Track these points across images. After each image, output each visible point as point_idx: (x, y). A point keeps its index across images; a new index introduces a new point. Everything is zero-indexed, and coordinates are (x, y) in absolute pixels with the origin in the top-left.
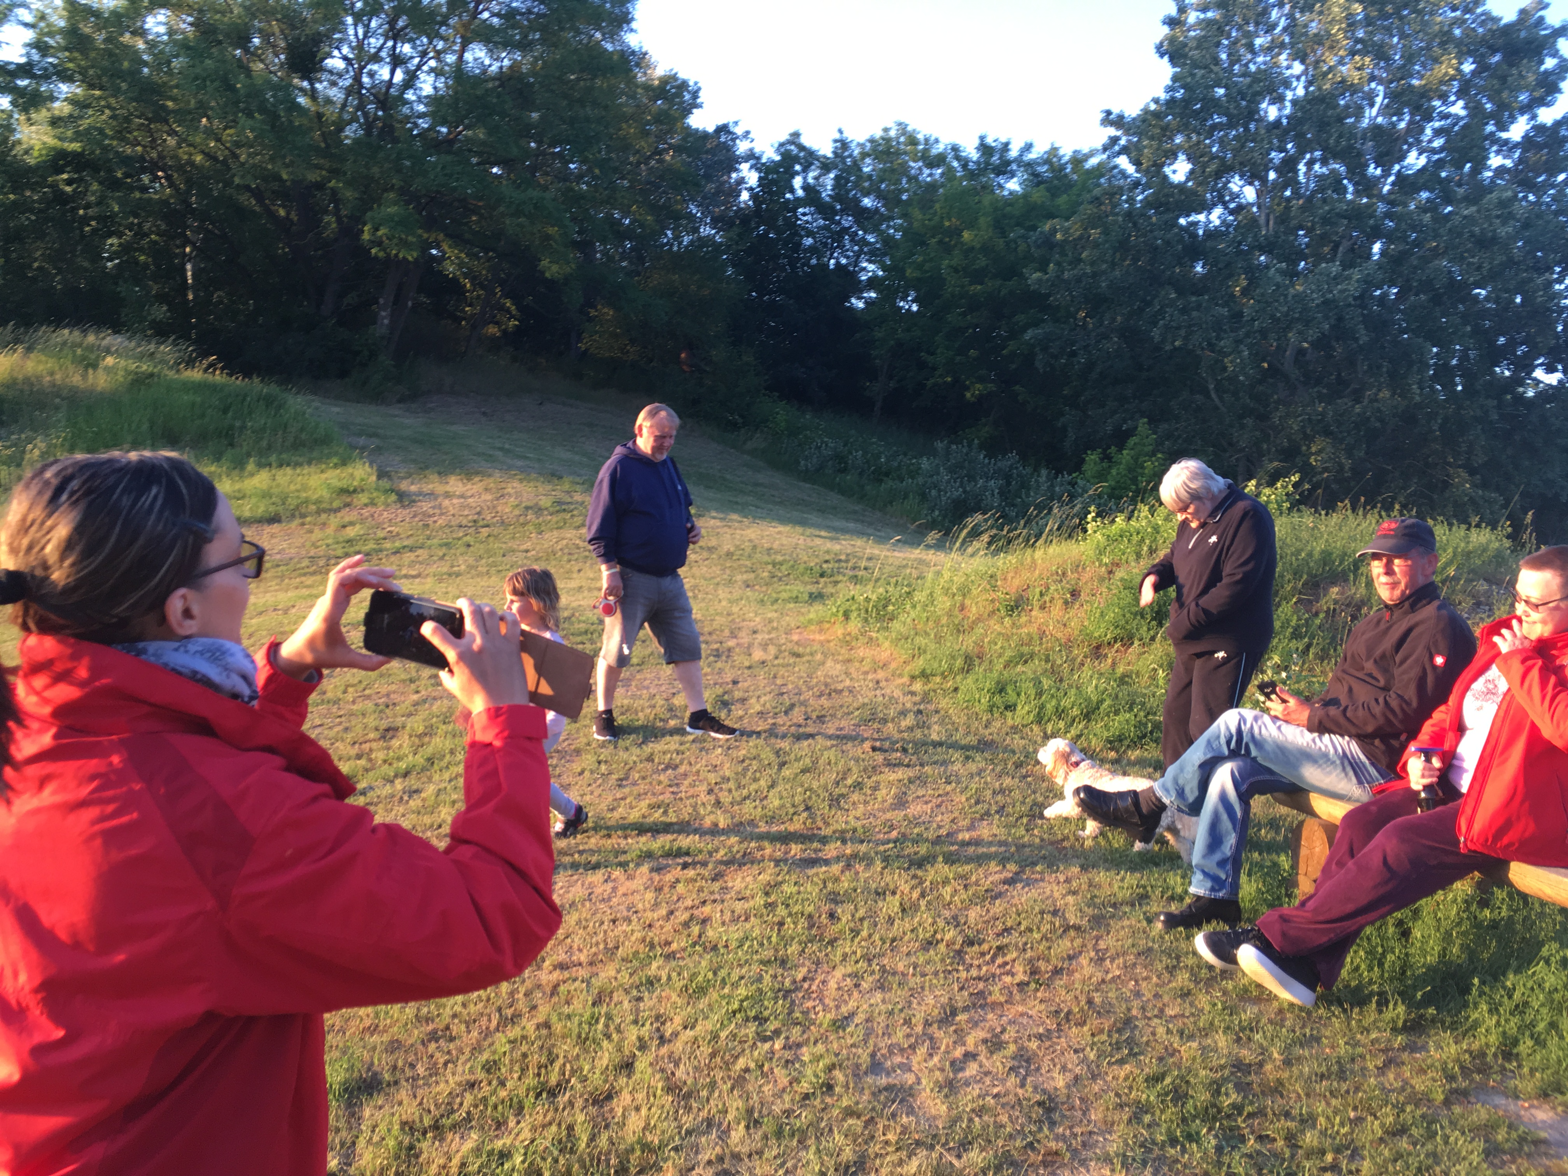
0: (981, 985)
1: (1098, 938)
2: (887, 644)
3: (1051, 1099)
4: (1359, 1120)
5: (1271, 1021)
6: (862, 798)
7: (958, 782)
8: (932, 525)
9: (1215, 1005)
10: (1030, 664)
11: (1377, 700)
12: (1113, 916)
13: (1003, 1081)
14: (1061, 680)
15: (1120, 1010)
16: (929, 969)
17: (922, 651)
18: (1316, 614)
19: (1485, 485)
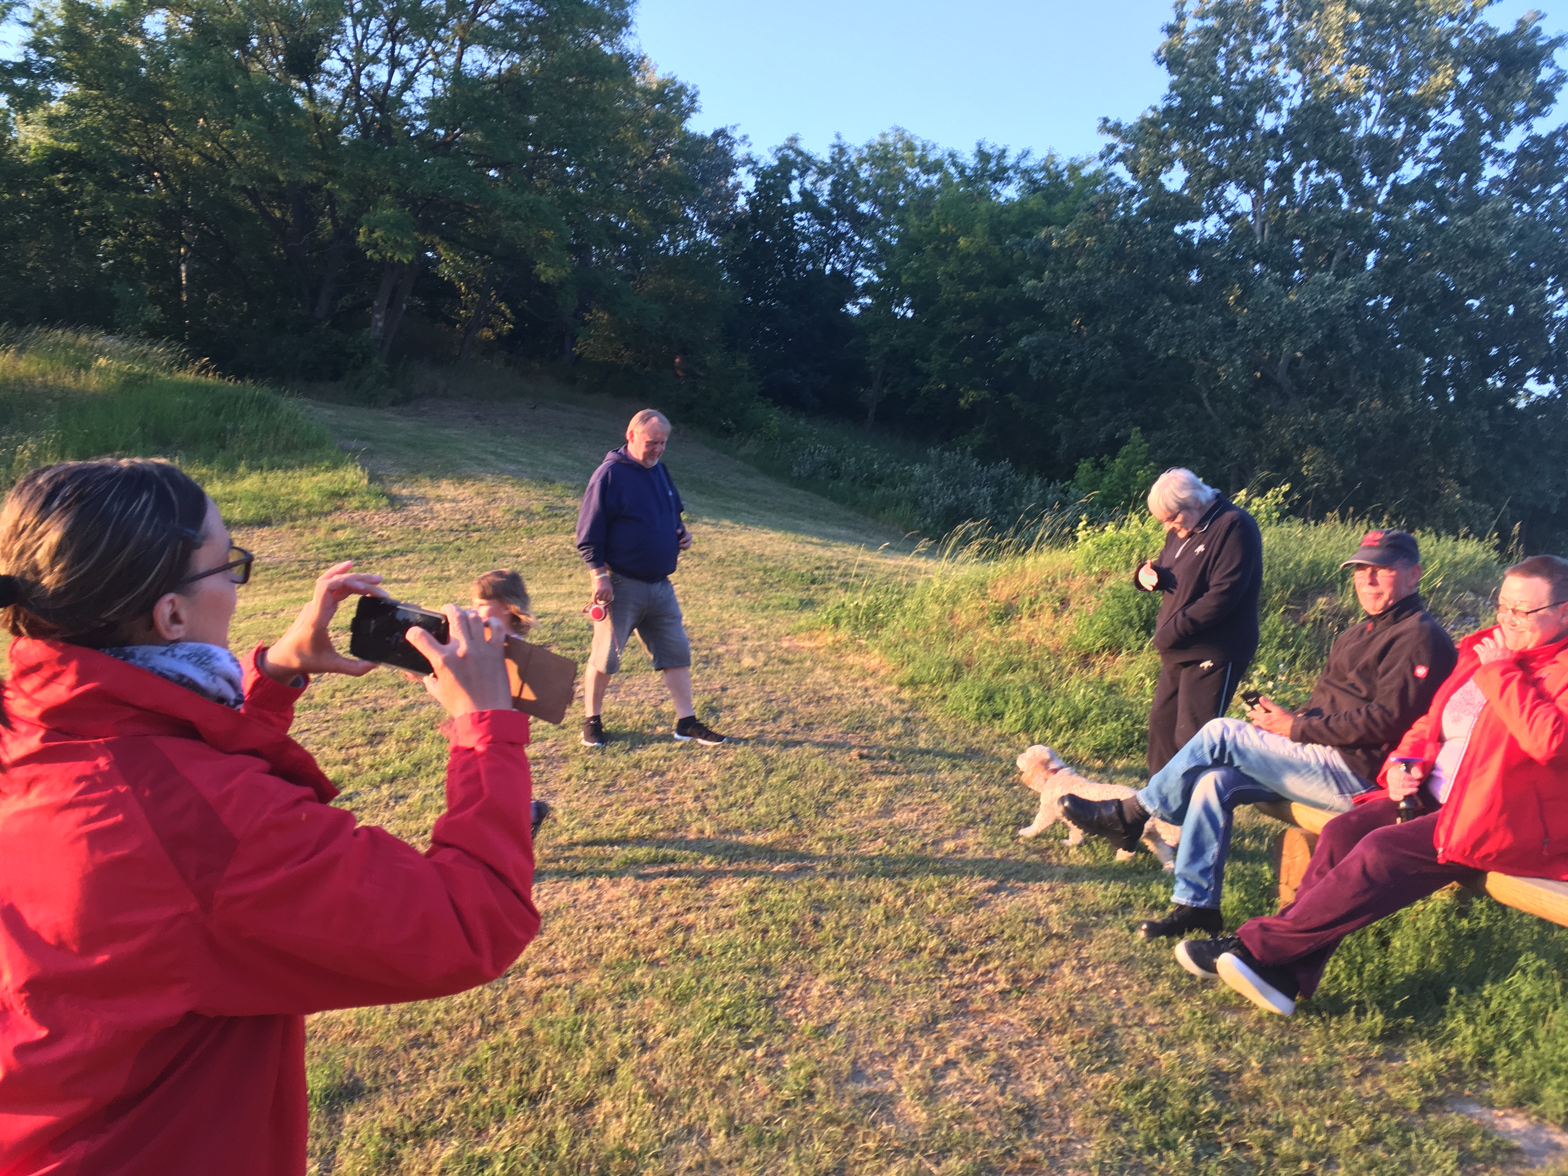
0: (963, 993)
1: (1080, 947)
2: (876, 651)
3: (1030, 1107)
4: (1335, 1128)
5: (1250, 1030)
6: (848, 806)
7: (945, 790)
8: (924, 533)
9: (1195, 1013)
10: (1019, 672)
11: (1359, 711)
12: (1095, 925)
13: (983, 1089)
14: (1049, 689)
15: (1101, 1019)
16: (912, 977)
17: (911, 659)
18: (1304, 625)
19: (1475, 496)
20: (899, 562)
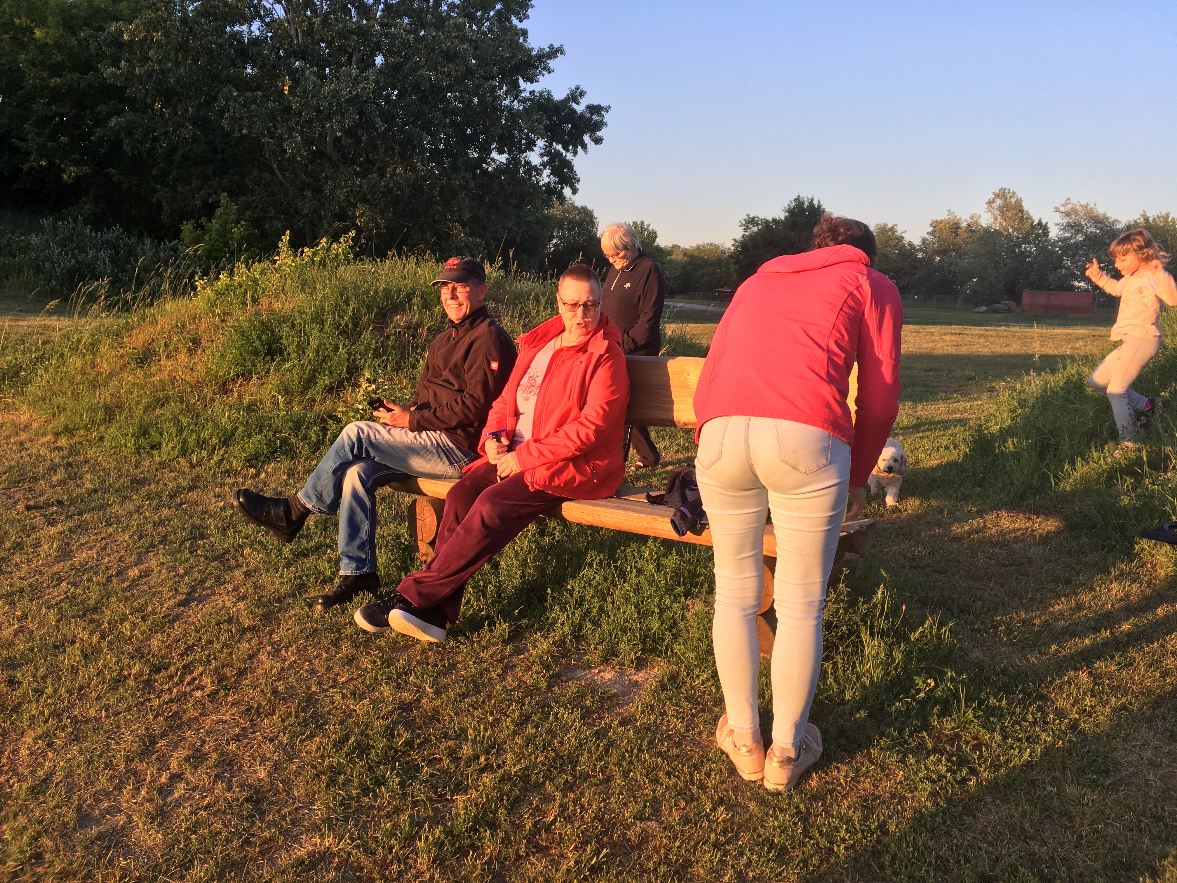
0: (174, 707)
1: (271, 633)
2: (25, 407)
3: (257, 792)
4: (497, 721)
5: (418, 662)
6: (24, 558)
7: (119, 522)
8: (52, 295)
9: (375, 662)
10: (167, 406)
12: (279, 610)
13: (211, 790)
14: (198, 416)
15: (301, 691)
16: (122, 706)
17: (60, 409)
18: (388, 337)
20: (32, 323)
